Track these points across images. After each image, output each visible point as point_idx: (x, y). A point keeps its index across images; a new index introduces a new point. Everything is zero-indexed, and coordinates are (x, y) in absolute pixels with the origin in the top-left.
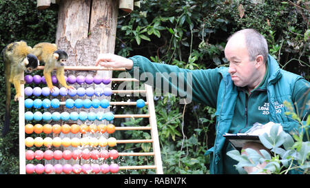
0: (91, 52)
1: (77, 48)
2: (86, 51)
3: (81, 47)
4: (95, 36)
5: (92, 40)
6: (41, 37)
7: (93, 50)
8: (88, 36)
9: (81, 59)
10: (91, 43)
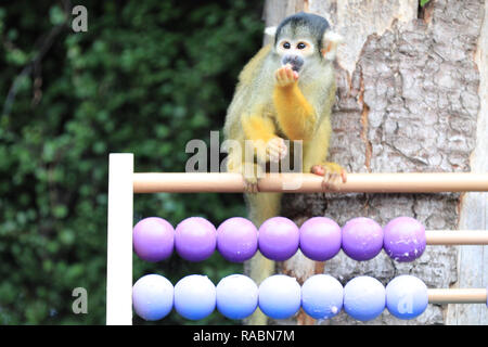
0: (435, 91)
1: (368, 71)
2: (411, 86)
3: (384, 68)
4: (452, 11)
5: (439, 32)
6: (197, 15)
7: (446, 81)
8: (421, 11)
9: (389, 127)
10: (433, 44)
